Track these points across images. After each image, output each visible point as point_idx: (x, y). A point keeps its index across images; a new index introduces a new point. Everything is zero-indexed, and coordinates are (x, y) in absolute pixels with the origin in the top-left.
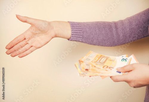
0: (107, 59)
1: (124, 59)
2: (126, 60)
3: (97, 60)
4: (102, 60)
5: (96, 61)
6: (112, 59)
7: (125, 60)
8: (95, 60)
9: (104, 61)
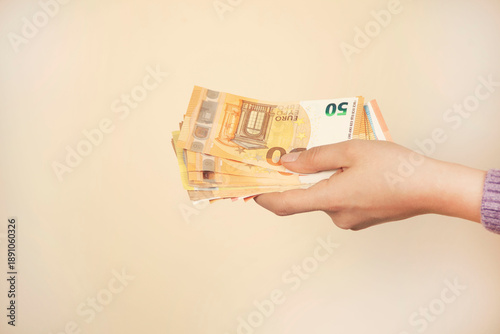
0: (267, 117)
1: (334, 105)
2: (344, 107)
3: (232, 125)
4: (251, 124)
5: (231, 131)
6: (289, 111)
7: (340, 108)
8: (228, 126)
9: (259, 126)
